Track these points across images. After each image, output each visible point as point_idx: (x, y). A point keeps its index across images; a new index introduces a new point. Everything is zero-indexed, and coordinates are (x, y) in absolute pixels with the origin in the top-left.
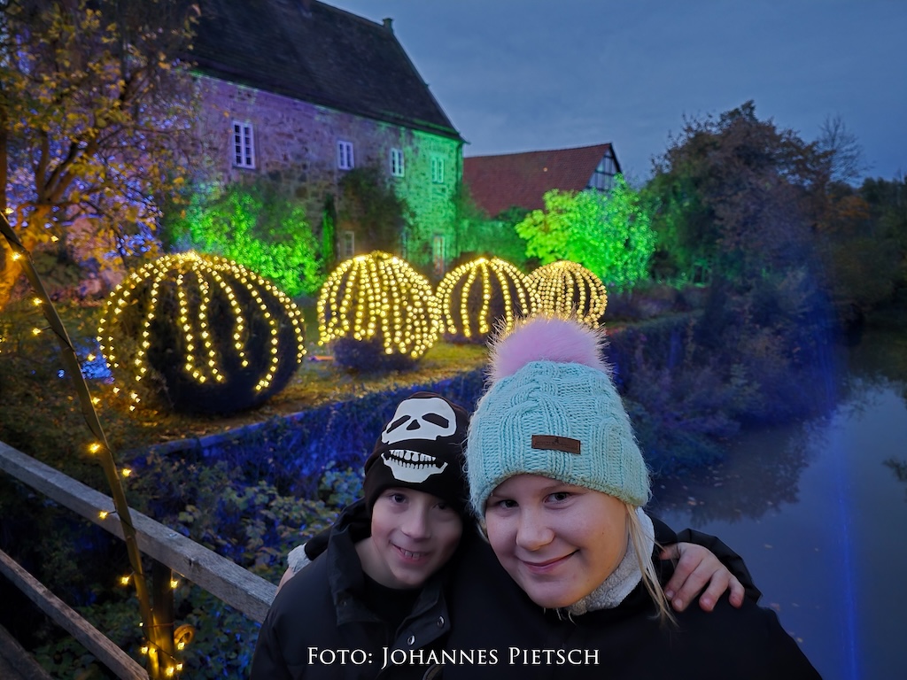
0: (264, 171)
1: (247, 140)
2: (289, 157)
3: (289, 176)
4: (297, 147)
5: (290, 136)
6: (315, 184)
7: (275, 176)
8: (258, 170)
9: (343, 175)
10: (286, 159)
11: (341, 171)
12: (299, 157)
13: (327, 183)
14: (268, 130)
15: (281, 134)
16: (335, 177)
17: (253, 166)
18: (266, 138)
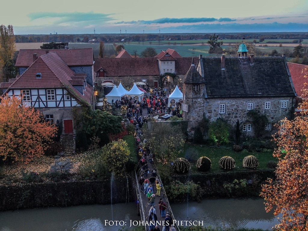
0: (226, 114)
1: (223, 108)
2: (233, 110)
3: (233, 113)
4: (235, 107)
5: (234, 105)
6: (240, 115)
7: (229, 114)
8: (225, 113)
9: (248, 111)
10: (232, 110)
11: (248, 110)
12: (236, 109)
13: (243, 114)
14: (228, 105)
15: (232, 105)
16: (246, 112)
17: (224, 113)
18: (228, 106)
